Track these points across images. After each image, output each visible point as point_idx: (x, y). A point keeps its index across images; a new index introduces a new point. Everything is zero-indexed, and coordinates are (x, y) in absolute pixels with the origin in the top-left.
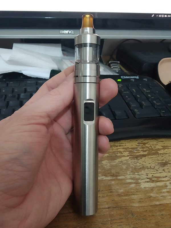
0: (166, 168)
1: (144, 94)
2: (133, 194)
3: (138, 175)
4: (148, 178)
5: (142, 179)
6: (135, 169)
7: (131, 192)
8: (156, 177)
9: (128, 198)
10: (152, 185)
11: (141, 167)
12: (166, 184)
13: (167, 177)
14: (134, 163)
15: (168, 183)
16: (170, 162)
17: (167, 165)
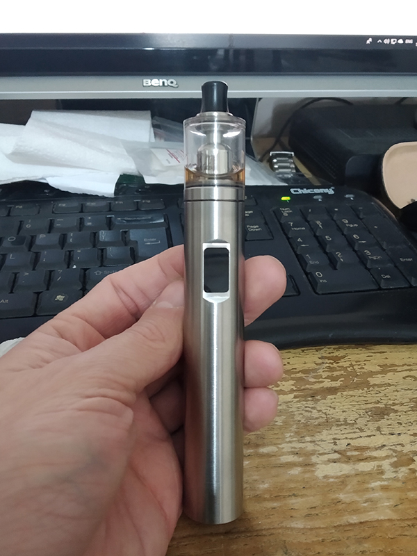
0: (383, 423)
1: (343, 234)
2: (294, 495)
3: (311, 442)
4: (335, 452)
5: (320, 452)
6: (306, 425)
7: (290, 490)
8: (357, 449)
9: (280, 507)
10: (346, 469)
11: (321, 420)
12: (381, 466)
13: (385, 448)
14: (306, 411)
15: (386, 464)
16: (396, 408)
17: (388, 415)
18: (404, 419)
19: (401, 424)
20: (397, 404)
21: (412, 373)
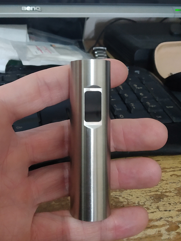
1: (134, 93)
12: (160, 231)
13: (162, 219)
15: (163, 230)
16: (167, 194)
17: (163, 199)
18: (172, 201)
19: (170, 204)
20: (168, 192)
21: (175, 173)
